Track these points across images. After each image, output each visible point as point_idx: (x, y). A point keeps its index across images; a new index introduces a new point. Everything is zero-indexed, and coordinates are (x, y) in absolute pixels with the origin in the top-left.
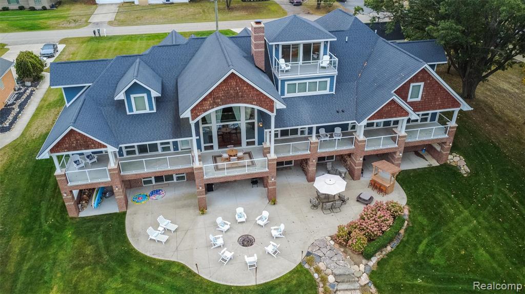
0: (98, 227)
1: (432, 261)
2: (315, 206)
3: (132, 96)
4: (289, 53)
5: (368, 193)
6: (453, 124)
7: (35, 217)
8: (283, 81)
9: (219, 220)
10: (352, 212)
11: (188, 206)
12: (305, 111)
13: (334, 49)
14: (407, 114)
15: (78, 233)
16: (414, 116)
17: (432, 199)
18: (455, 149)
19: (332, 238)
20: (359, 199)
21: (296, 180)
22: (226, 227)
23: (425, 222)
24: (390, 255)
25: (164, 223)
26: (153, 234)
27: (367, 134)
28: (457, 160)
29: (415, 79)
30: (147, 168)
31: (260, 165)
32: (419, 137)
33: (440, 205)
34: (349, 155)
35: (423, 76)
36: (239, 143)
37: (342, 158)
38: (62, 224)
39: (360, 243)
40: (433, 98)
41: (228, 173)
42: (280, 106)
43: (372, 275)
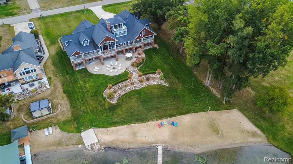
0: (82, 71)
1: (149, 66)
2: (126, 60)
3: (84, 42)
4: (115, 27)
5: (137, 56)
6: (154, 38)
7: (67, 71)
8: (115, 34)
9: (108, 65)
10: (134, 60)
11: (99, 64)
12: (121, 40)
13: (125, 25)
14: (143, 38)
15: (79, 73)
16: (144, 38)
17: (150, 55)
18: (155, 43)
19: (131, 65)
20: (135, 57)
21: (121, 55)
22: (109, 67)
23: (149, 59)
24: (142, 66)
25: (96, 68)
26: (95, 70)
27: (135, 43)
28: (156, 46)
29: (143, 30)
30: (89, 57)
31: (113, 53)
32: (147, 42)
33: (152, 56)
34: (132, 48)
35: (145, 29)
36: (107, 49)
37: (131, 49)
38: (74, 72)
39: (136, 65)
40: (148, 33)
41: (107, 56)
42: (116, 40)
43: (139, 70)
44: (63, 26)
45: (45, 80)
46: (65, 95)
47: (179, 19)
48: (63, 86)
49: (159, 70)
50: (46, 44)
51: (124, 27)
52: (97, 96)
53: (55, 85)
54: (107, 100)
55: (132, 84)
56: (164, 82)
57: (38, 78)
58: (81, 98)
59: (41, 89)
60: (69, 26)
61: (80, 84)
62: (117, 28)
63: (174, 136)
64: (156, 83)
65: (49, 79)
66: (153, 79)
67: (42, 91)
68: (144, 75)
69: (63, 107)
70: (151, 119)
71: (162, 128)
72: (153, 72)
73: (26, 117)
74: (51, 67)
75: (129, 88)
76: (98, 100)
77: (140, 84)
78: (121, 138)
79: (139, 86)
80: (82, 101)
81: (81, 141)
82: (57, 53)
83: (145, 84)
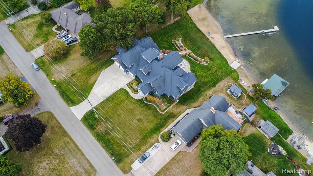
46: (217, 86)
52: (209, 68)
69: (225, 83)
73: (243, 98)
76: (212, 67)
81: (239, 68)
82: (184, 105)
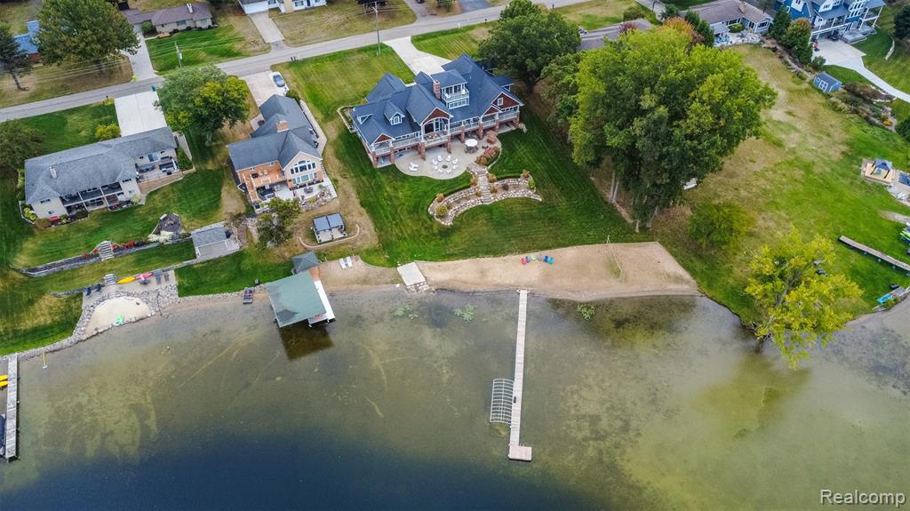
0: (388, 170)
1: (509, 164)
2: (467, 152)
3: (394, 118)
4: (448, 91)
5: (486, 145)
6: (518, 111)
7: (363, 169)
8: (448, 103)
9: (433, 161)
10: (481, 152)
11: (418, 158)
12: (458, 114)
13: (467, 86)
14: (498, 111)
15: (382, 173)
16: (501, 112)
17: (511, 144)
18: (521, 121)
19: (475, 162)
20: (483, 147)
21: (457, 143)
22: (436, 163)
23: (507, 152)
24: (495, 164)
25: (413, 165)
26: (411, 169)
27: (483, 121)
28: (522, 126)
29: (499, 97)
30: (400, 145)
31: (443, 139)
32: (505, 118)
33: (514, 146)
34: (477, 130)
35: (502, 95)
36: (433, 131)
37: (474, 132)
38: (374, 171)
39: (485, 161)
40: (508, 102)
41: (433, 143)
42: (452, 116)
43: (490, 171)
44: (341, 82)
45: (327, 182)
46: (363, 210)
47: (564, 81)
48: (359, 194)
49: (525, 172)
50: (316, 118)
51: (463, 92)
52: (417, 212)
53: (345, 193)
54: (436, 219)
55: (478, 195)
56: (535, 193)
57: (317, 179)
58: (391, 214)
59: (324, 198)
60: (353, 84)
61: (386, 191)
62: (451, 92)
63: (547, 277)
64: (519, 194)
65: (335, 181)
66: (515, 188)
67: (325, 201)
68: (498, 179)
69: (364, 229)
70: (511, 252)
71: (528, 265)
72: (516, 174)
73: (307, 240)
74: (335, 163)
75: (473, 201)
76: (419, 220)
77: (491, 196)
78: (462, 277)
79: (489, 199)
80: (394, 219)
81: (398, 279)
82: (340, 137)
83: (500, 196)
